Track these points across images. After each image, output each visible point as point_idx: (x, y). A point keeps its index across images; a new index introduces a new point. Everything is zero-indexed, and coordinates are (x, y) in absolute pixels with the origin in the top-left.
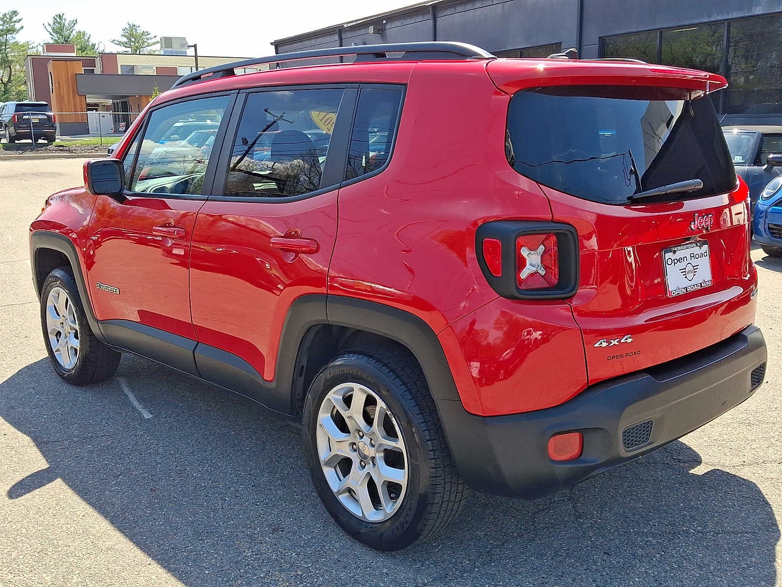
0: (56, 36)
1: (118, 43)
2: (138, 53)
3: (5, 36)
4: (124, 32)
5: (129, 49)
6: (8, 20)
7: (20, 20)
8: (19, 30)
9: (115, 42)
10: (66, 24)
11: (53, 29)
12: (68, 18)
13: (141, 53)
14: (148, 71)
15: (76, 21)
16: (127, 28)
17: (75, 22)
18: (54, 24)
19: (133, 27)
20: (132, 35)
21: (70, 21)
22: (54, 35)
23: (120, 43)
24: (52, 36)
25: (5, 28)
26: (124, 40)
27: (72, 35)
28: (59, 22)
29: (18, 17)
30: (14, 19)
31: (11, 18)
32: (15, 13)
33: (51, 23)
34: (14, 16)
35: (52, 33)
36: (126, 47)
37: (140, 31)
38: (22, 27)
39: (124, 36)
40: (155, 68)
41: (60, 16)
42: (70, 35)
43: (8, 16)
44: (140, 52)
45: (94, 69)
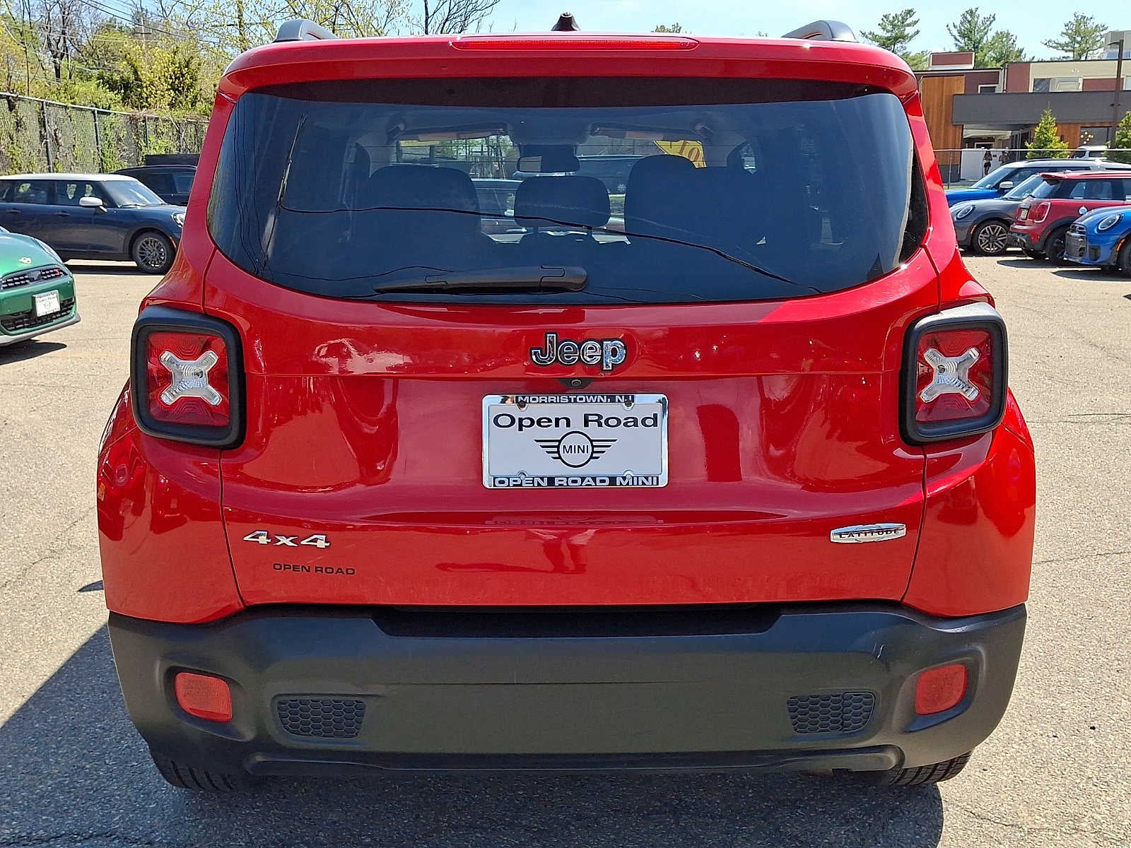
0: (963, 41)
1: (1054, 45)
2: (1083, 58)
3: (893, 46)
4: (1067, 28)
5: (1071, 54)
6: (899, 23)
7: (916, 22)
8: (912, 37)
9: (1051, 44)
10: (980, 21)
11: (960, 32)
12: (983, 14)
13: (1089, 59)
14: (1070, 86)
15: (994, 17)
16: (1073, 21)
17: (992, 19)
18: (962, 23)
19: (1081, 20)
20: (1077, 32)
21: (985, 18)
22: (960, 40)
23: (1058, 46)
24: (957, 42)
25: (894, 35)
26: (1066, 39)
27: (985, 38)
28: (969, 22)
29: (914, 18)
30: (908, 22)
31: (904, 19)
32: (910, 12)
33: (958, 24)
34: (909, 16)
35: (958, 38)
36: (1066, 51)
37: (1091, 25)
38: (918, 32)
39: (1065, 34)
40: (1081, 81)
41: (972, 12)
42: (982, 38)
43: (900, 18)
44: (1086, 57)
45: (995, 87)
